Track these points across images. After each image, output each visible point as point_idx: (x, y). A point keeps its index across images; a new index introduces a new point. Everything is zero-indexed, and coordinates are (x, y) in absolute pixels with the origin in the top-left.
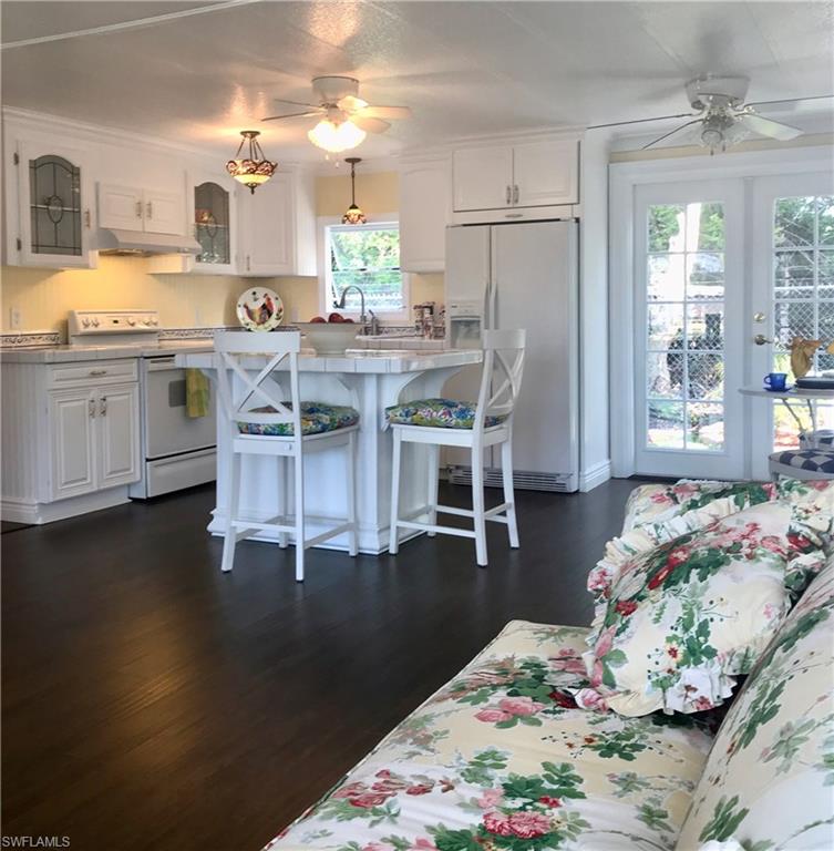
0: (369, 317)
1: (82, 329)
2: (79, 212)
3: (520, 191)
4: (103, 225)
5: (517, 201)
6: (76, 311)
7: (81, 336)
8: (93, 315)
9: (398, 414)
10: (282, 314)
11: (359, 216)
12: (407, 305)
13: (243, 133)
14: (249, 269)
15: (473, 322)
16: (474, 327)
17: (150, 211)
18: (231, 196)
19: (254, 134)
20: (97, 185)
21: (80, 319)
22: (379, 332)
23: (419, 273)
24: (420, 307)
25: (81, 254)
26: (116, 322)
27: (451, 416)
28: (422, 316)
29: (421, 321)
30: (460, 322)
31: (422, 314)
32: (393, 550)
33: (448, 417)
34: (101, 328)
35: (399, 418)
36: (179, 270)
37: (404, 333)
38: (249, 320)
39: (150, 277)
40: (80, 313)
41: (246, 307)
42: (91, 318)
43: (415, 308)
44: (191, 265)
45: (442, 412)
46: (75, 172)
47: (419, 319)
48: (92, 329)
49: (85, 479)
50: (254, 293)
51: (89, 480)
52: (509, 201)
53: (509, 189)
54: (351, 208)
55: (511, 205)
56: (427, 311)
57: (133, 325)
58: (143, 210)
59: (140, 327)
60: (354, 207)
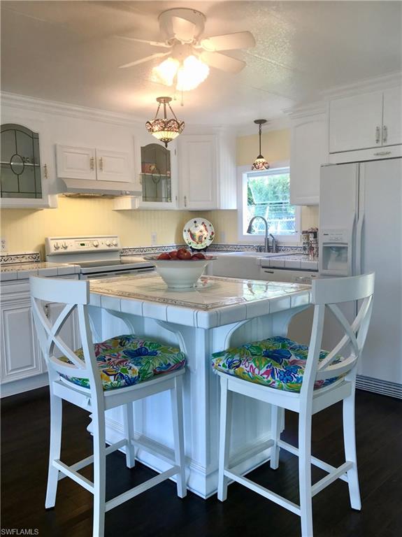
0: (271, 239)
1: (53, 250)
2: (39, 166)
3: (388, 131)
4: (59, 176)
5: (385, 140)
6: (50, 238)
7: (53, 255)
8: (62, 241)
9: (221, 364)
10: (213, 236)
11: (263, 164)
12: (299, 230)
13: (159, 99)
14: (185, 206)
15: (344, 248)
16: (343, 251)
17: (101, 165)
18: (172, 154)
19: (167, 100)
20: (55, 147)
21: (52, 244)
22: (277, 250)
23: (308, 206)
24: (307, 232)
25: (41, 198)
26: (83, 245)
27: (273, 377)
28: (308, 239)
29: (308, 243)
30: (331, 247)
31: (308, 237)
32: (221, 497)
33: (270, 378)
34: (69, 250)
35: (221, 368)
36: (129, 207)
37: (297, 252)
38: (191, 240)
39: (115, 212)
40: (52, 239)
41: (189, 231)
42: (61, 243)
43: (303, 233)
44: (139, 203)
45: (264, 370)
46: (34, 137)
47: (305, 241)
48: (61, 250)
49: (32, 365)
50: (195, 222)
51: (35, 367)
52: (378, 141)
53: (378, 130)
54: (258, 158)
55: (380, 144)
56: (311, 236)
57: (96, 246)
58: (96, 164)
59: (102, 247)
60: (260, 157)
